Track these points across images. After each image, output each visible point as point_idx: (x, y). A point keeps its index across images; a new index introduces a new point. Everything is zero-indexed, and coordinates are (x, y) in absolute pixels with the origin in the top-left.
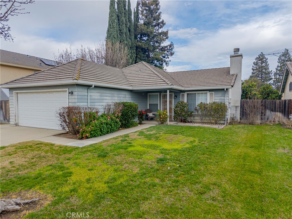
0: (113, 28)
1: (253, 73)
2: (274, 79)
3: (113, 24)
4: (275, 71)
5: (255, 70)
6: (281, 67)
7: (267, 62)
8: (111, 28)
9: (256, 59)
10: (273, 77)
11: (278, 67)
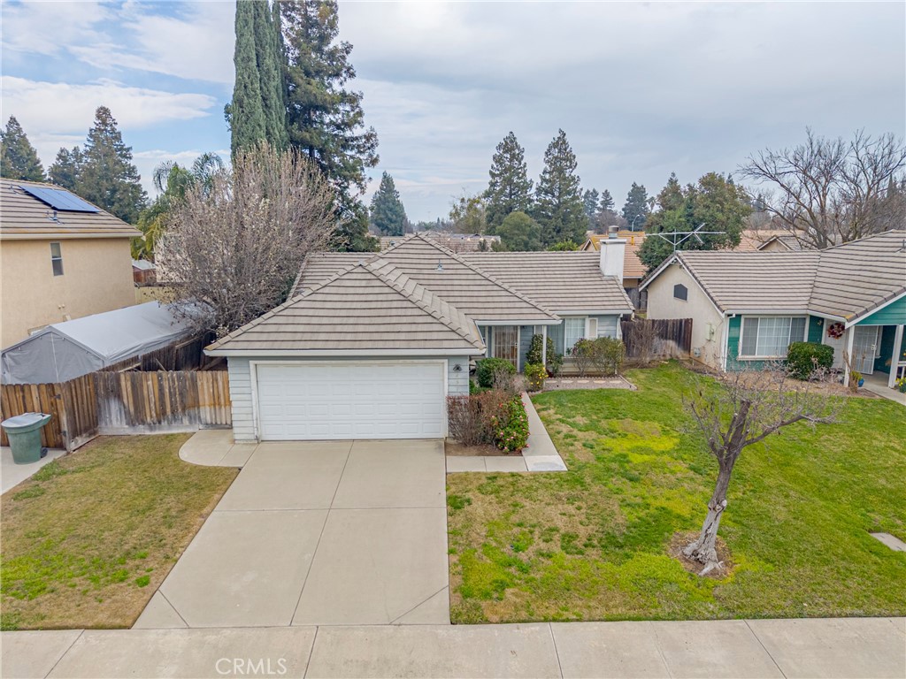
0: (253, 96)
1: (493, 185)
2: (536, 202)
3: (252, 84)
4: (540, 181)
5: (497, 175)
6: (550, 173)
7: (522, 158)
8: (247, 95)
9: (499, 147)
10: (535, 197)
11: (545, 172)
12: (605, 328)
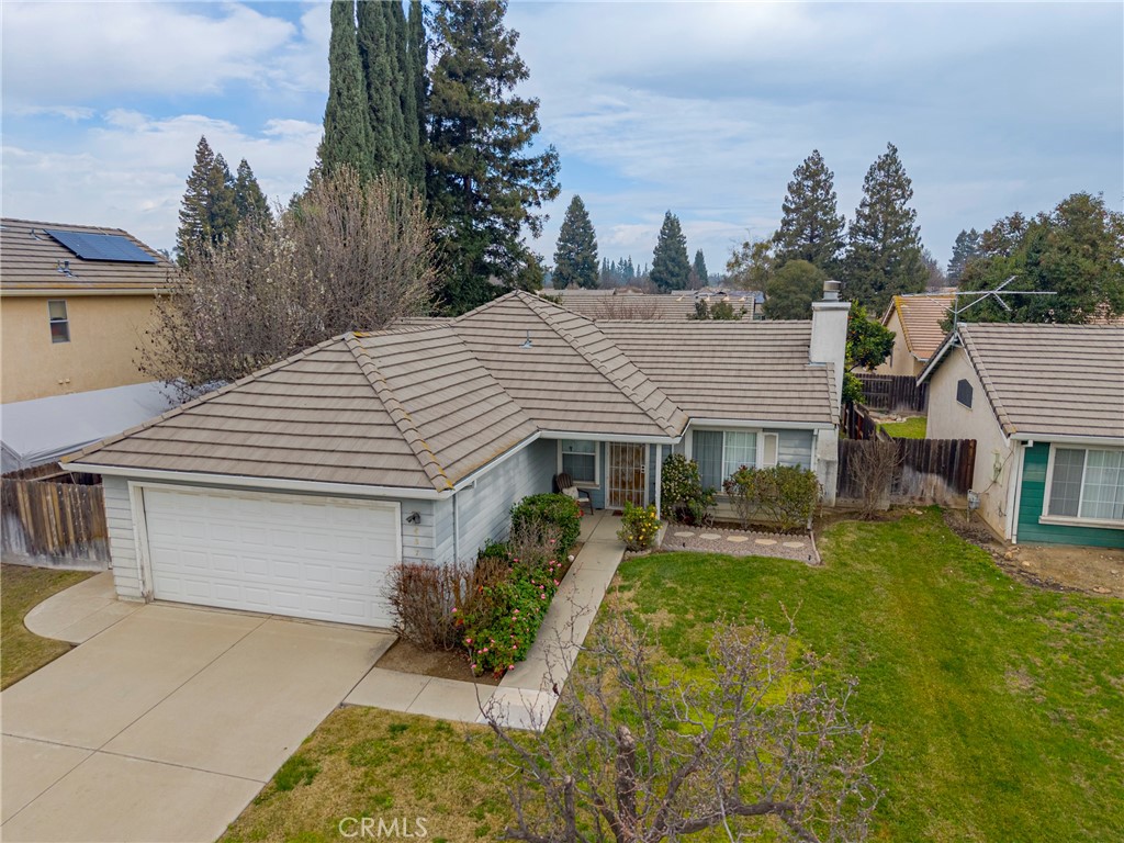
0: (349, 106)
1: (786, 223)
5: (793, 211)
7: (830, 187)
8: (342, 105)
12: (792, 451)
